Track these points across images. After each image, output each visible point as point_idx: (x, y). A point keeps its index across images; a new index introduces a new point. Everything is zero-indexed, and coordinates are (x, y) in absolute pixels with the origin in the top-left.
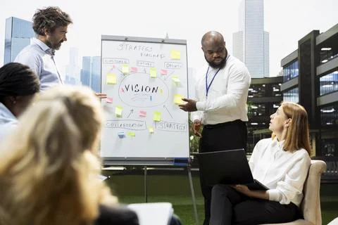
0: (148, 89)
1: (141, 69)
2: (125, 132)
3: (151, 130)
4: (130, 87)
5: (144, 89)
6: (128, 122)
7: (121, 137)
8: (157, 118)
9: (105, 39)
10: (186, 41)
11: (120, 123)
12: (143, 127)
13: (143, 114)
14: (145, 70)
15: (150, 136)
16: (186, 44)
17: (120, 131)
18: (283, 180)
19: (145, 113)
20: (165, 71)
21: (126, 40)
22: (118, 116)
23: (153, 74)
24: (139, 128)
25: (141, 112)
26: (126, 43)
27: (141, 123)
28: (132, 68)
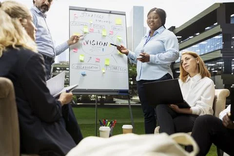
0: (101, 44)
1: (96, 30)
2: (86, 72)
3: (104, 71)
4: (89, 42)
5: (98, 44)
6: (88, 66)
7: (84, 75)
8: (107, 63)
9: (71, 9)
10: (125, 13)
11: (83, 66)
12: (98, 69)
13: (98, 60)
14: (99, 31)
15: (103, 75)
16: (125, 15)
17: (83, 71)
18: (200, 100)
19: (99, 60)
20: (112, 32)
21: (86, 10)
22: (81, 61)
23: (104, 33)
24: (94, 69)
26: (87, 12)
27: (97, 66)
28: (90, 29)
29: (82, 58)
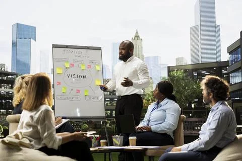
0: (80, 77)
1: (76, 65)
4: (70, 75)
5: (78, 77)
6: (70, 96)
8: (86, 93)
9: (54, 46)
10: (101, 48)
11: (65, 97)
12: (79, 99)
13: (78, 91)
14: (78, 65)
16: (101, 50)
20: (90, 66)
21: (67, 47)
23: (83, 67)
24: (76, 100)
25: (77, 90)
26: (67, 49)
27: (77, 97)
28: (71, 64)
29: (64, 91)
